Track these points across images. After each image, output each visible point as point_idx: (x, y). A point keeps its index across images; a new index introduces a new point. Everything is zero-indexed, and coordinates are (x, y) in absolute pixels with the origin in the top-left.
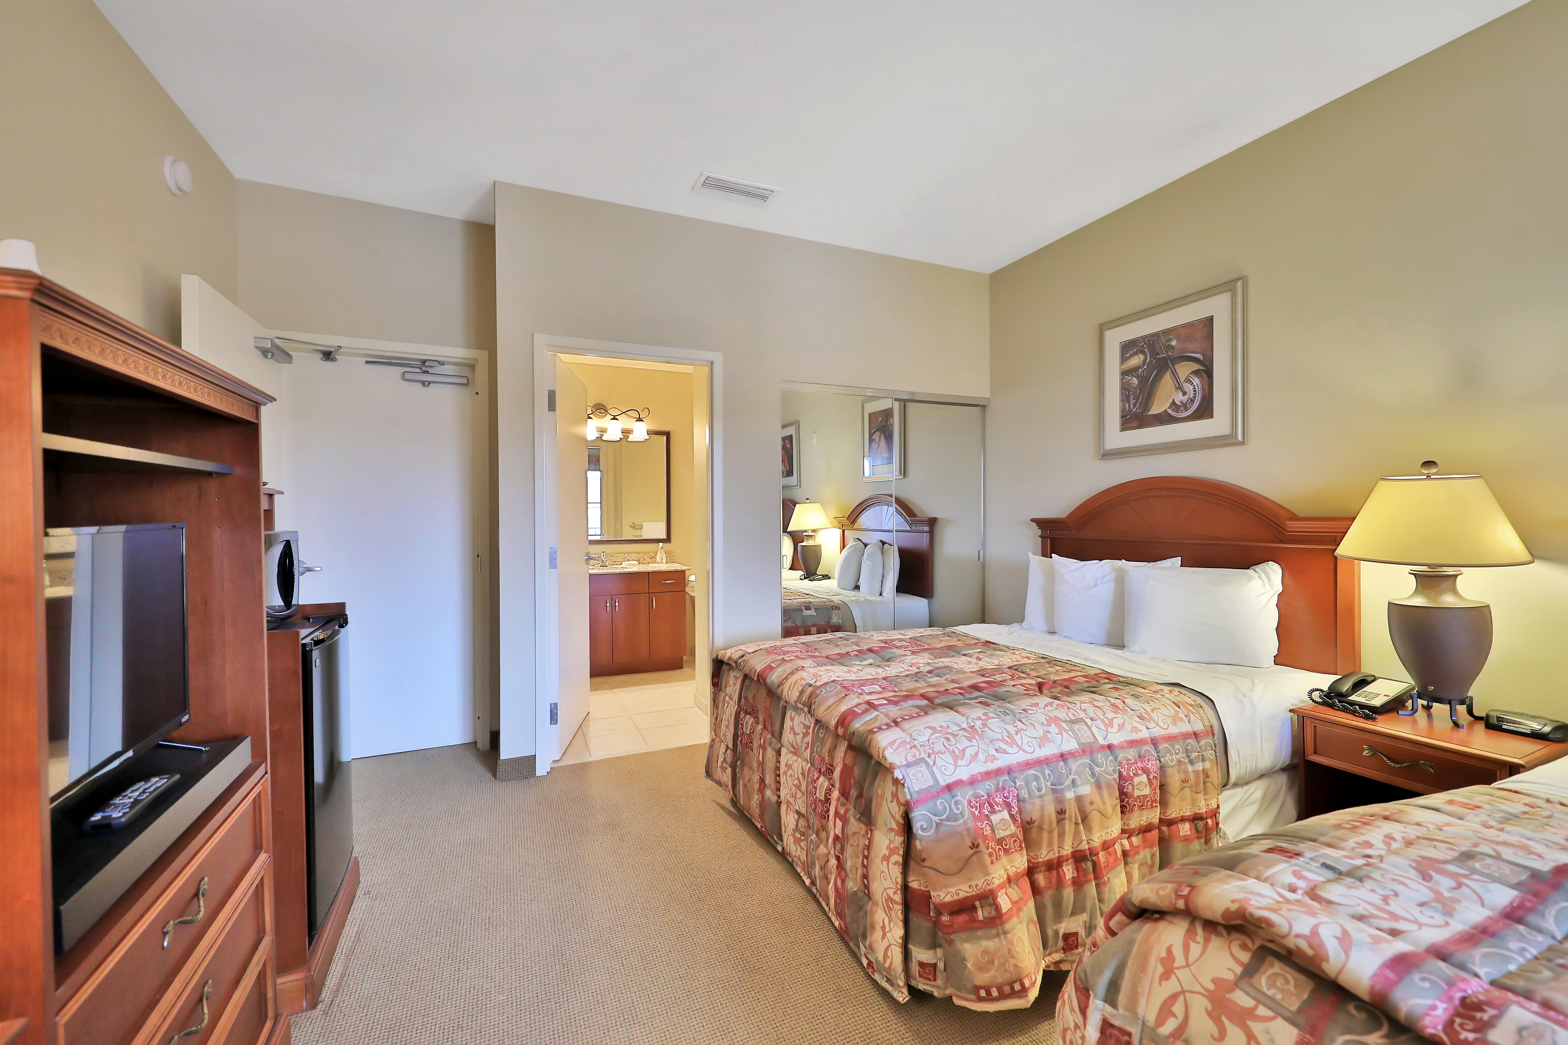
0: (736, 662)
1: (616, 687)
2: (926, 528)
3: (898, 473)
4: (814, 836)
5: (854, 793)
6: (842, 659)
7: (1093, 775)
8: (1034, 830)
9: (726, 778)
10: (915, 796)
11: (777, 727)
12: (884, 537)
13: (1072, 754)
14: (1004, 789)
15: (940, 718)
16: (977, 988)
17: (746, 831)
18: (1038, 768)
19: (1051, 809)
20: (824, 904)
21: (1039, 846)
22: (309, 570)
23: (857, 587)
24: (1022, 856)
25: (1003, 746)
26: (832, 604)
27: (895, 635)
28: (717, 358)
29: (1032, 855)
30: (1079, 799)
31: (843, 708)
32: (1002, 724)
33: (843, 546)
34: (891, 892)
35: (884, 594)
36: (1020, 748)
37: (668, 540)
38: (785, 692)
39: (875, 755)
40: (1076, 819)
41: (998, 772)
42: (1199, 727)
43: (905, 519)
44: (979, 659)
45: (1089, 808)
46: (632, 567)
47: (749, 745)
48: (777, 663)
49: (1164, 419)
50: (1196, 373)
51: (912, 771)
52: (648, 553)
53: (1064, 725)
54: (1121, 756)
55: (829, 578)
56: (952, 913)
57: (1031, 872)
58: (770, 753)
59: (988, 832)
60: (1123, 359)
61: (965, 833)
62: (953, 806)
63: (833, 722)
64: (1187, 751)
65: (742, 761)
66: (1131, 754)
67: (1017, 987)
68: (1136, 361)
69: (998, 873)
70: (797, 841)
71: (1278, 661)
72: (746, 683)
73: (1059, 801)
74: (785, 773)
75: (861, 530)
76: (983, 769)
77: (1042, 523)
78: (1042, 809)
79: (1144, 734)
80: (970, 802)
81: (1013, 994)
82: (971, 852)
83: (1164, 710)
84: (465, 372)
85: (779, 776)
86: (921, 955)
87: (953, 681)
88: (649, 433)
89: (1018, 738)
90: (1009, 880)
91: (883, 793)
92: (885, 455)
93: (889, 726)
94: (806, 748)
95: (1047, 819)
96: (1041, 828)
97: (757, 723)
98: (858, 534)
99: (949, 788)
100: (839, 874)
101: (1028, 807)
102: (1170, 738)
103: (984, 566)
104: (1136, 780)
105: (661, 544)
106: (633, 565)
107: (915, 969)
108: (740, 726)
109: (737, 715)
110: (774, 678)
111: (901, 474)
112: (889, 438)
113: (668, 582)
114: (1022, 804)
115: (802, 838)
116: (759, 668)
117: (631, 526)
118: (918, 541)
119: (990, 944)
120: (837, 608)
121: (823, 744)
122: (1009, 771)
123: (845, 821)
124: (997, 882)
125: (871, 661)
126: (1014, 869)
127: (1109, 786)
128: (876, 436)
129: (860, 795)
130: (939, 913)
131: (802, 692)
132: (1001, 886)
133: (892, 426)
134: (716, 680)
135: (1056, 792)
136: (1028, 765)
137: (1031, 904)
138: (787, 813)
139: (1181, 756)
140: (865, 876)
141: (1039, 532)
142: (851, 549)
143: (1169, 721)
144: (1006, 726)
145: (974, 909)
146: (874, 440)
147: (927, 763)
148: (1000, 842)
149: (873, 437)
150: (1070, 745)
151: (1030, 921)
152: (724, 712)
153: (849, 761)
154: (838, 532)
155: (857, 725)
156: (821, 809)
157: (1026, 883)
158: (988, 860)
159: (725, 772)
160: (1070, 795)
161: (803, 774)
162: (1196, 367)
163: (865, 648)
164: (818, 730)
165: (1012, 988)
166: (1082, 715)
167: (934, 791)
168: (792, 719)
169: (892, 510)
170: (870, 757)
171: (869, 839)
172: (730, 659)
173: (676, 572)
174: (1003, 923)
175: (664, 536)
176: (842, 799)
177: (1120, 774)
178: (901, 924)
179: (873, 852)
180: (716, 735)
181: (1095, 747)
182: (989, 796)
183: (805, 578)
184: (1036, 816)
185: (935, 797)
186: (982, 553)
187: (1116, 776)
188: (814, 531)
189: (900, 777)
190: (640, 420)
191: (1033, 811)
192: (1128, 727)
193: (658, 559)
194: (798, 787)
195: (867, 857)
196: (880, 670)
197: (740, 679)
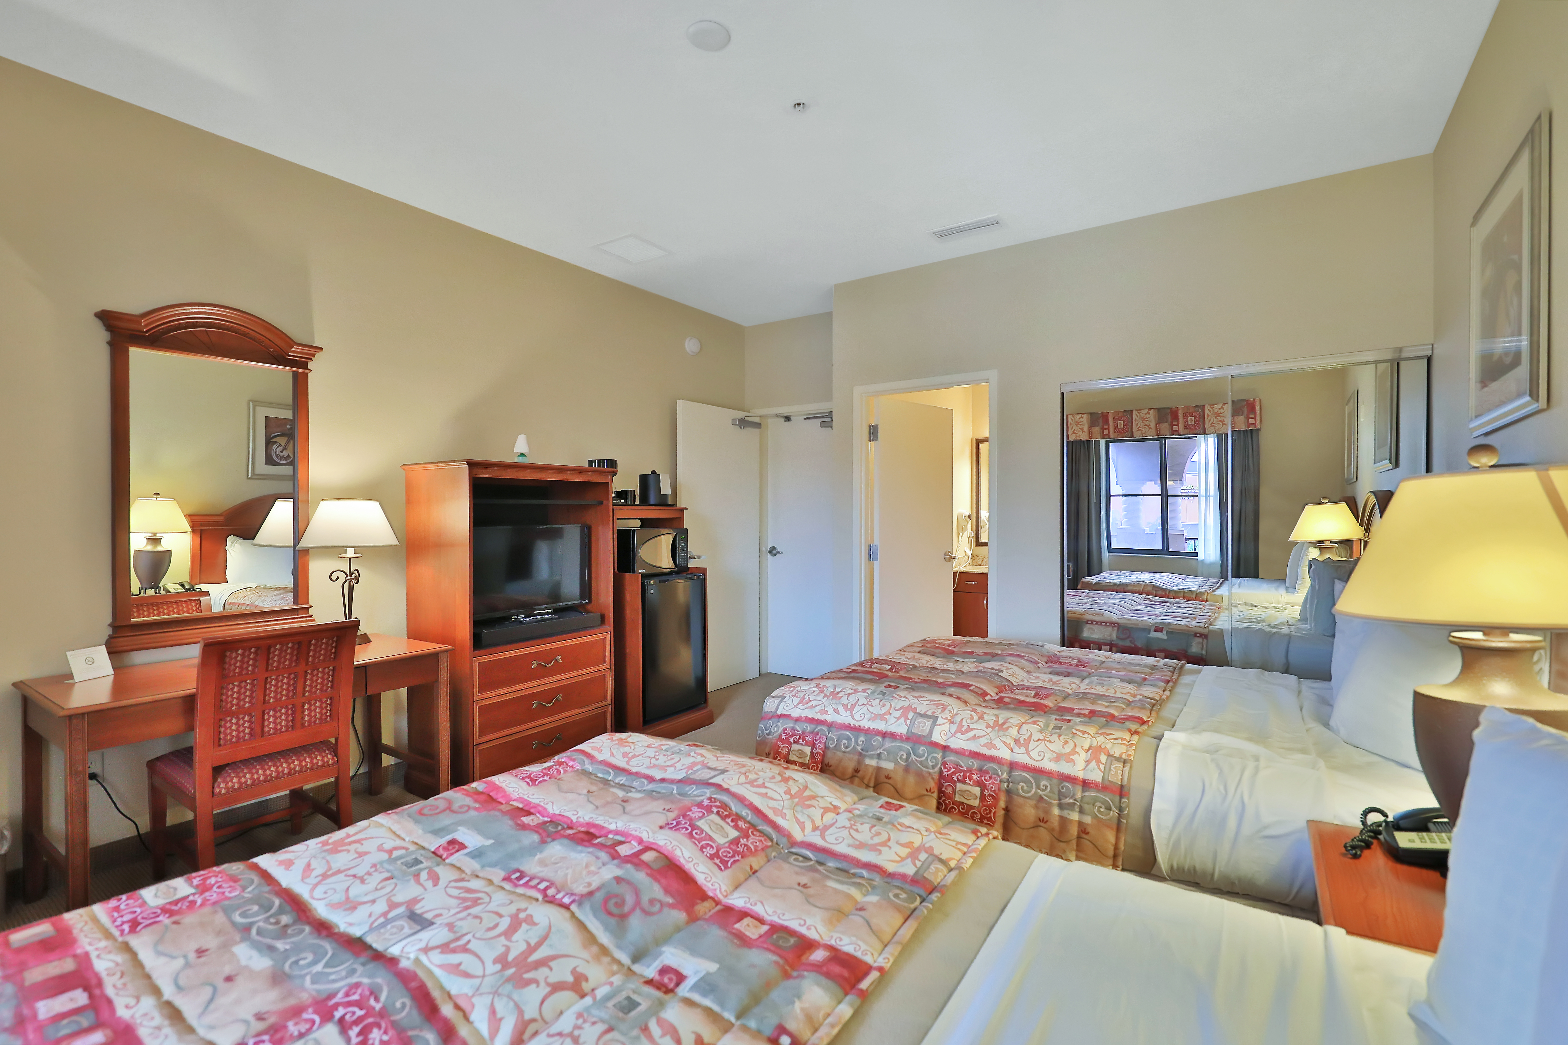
22: (779, 553)
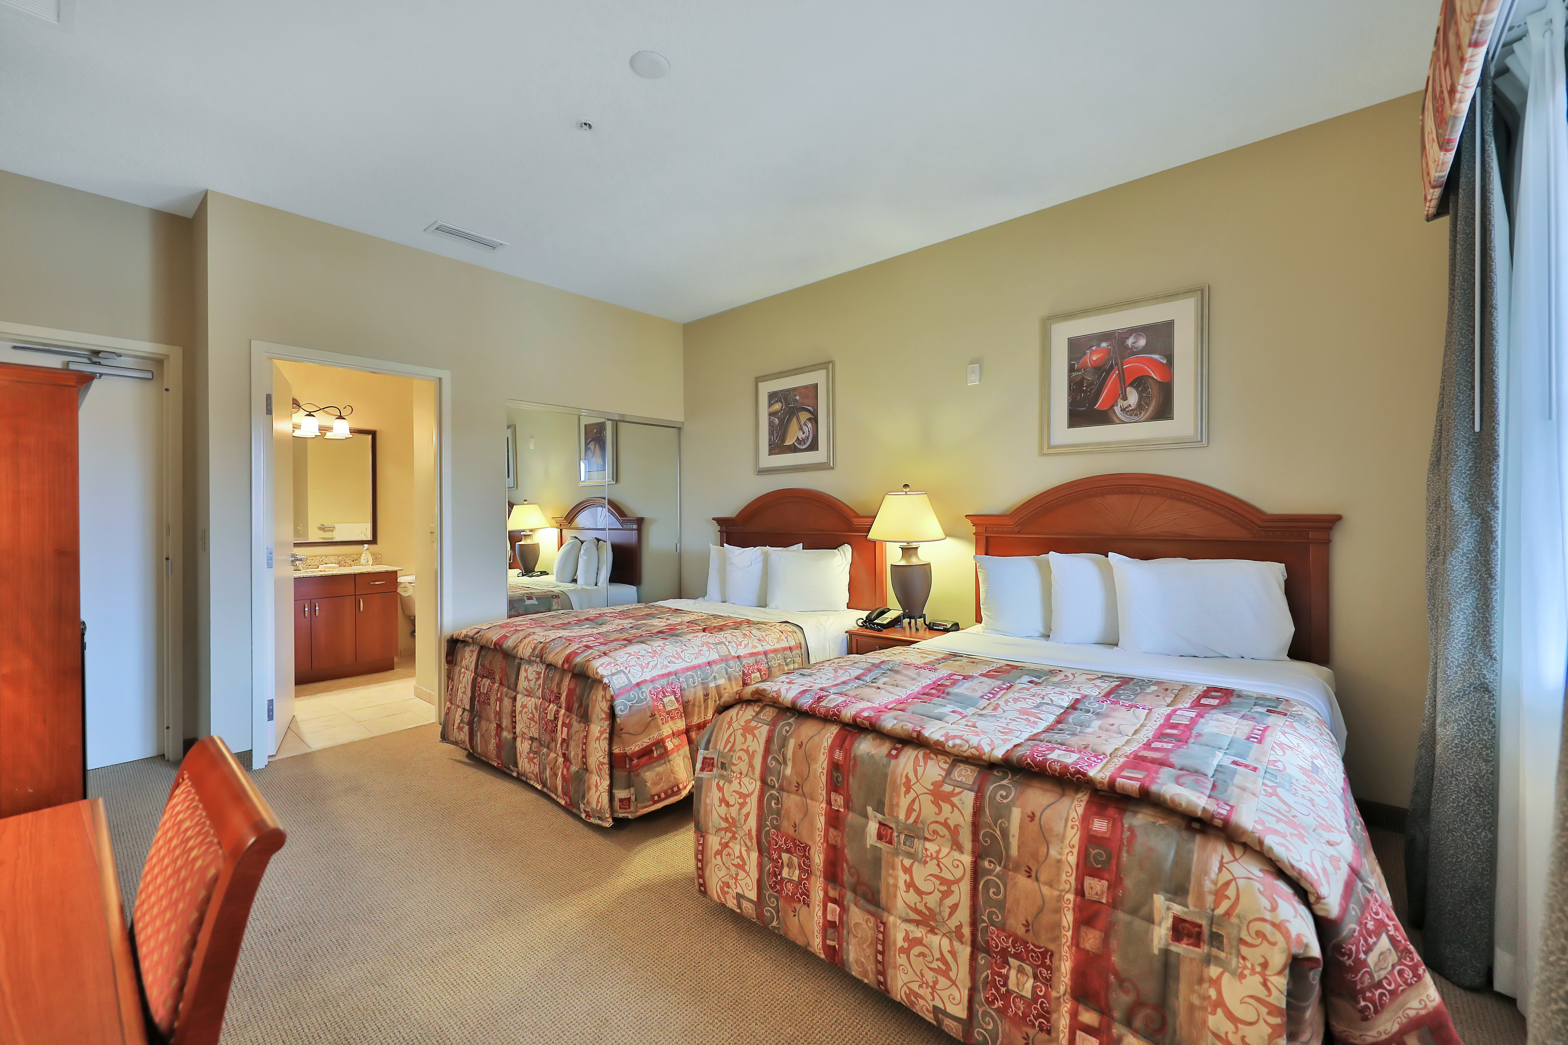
0: (472, 638)
1: (319, 693)
2: (635, 527)
3: (611, 479)
4: (545, 749)
5: (576, 705)
6: (564, 626)
7: (727, 673)
8: (690, 707)
9: (464, 736)
10: (617, 692)
11: (513, 680)
12: (599, 535)
13: (714, 662)
14: (672, 683)
15: (633, 648)
16: (653, 796)
17: (483, 771)
18: (694, 671)
19: (700, 694)
20: (553, 796)
21: (693, 715)
23: (575, 581)
24: (682, 721)
25: (673, 659)
26: (552, 593)
27: (607, 610)
28: (446, 375)
29: (689, 721)
30: (717, 687)
31: (568, 651)
32: (674, 648)
33: (561, 544)
34: (601, 759)
35: (599, 584)
36: (684, 660)
37: (374, 541)
38: (520, 652)
39: (591, 675)
40: (715, 698)
41: (669, 674)
42: (792, 643)
43: (618, 520)
44: (668, 619)
45: (723, 691)
46: (332, 569)
47: (486, 702)
48: (511, 633)
49: (793, 449)
50: (809, 419)
51: (615, 677)
52: (350, 555)
53: (711, 646)
54: (745, 661)
55: (548, 574)
56: (639, 758)
57: (687, 731)
58: (507, 702)
59: (661, 707)
60: (770, 405)
61: (647, 709)
62: (640, 695)
63: (560, 662)
64: (785, 658)
65: (480, 717)
66: (751, 661)
67: (675, 789)
68: (777, 407)
69: (666, 730)
70: (531, 760)
71: (850, 606)
72: (483, 653)
73: (706, 688)
74: (521, 712)
75: (577, 529)
76: (660, 673)
77: (720, 521)
78: (695, 693)
79: (760, 649)
80: (650, 691)
81: (674, 794)
82: (651, 719)
83: (773, 635)
84: (149, 366)
85: (515, 717)
86: (620, 794)
87: (646, 631)
88: (352, 431)
89: (682, 655)
90: (673, 734)
91: (596, 698)
92: (600, 461)
93: (600, 656)
94: (538, 689)
95: (697, 699)
96: (694, 705)
97: (493, 683)
98: (574, 533)
99: (638, 684)
100: (565, 766)
101: (686, 693)
102: (775, 651)
103: (680, 555)
104: (753, 675)
105: (366, 546)
106: (333, 568)
107: (617, 804)
108: (477, 688)
109: (474, 680)
110: (509, 643)
111: (613, 479)
112: (603, 447)
113: (376, 583)
114: (683, 692)
115: (535, 756)
116: (495, 639)
117: (320, 529)
118: (628, 537)
119: (660, 769)
120: (557, 597)
121: (552, 680)
122: (676, 673)
123: (569, 726)
124: (665, 734)
125: (588, 626)
126: (677, 728)
127: (736, 679)
128: (592, 446)
129: (580, 706)
130: (631, 760)
131: (534, 649)
132: (668, 737)
133: (605, 437)
134: (450, 658)
135: (705, 685)
136: (688, 669)
137: (687, 748)
138: (522, 743)
139: (781, 661)
140: (584, 757)
141: (719, 528)
142: (569, 546)
143: (775, 641)
144: (676, 649)
145: (652, 752)
146: (589, 448)
147: (624, 673)
148: (668, 713)
149: (589, 446)
150: (715, 657)
151: (685, 756)
152: (460, 682)
153: (572, 686)
154: (556, 532)
155: (578, 659)
156: (550, 727)
157: (684, 737)
158: (661, 722)
159: (462, 731)
160: (712, 685)
161: (536, 708)
162: (810, 416)
163: (583, 618)
164: (548, 673)
165: (673, 791)
166: (724, 640)
167: (628, 687)
168: (526, 671)
169: (605, 510)
170: (588, 677)
171: (587, 731)
172: (466, 636)
173: (387, 572)
174: (668, 756)
175: (369, 537)
176: (567, 713)
177: (743, 672)
178: (608, 777)
179: (589, 738)
180: (452, 704)
181: (729, 657)
182: (663, 688)
183: (523, 575)
184: (691, 698)
185: (628, 691)
186: (678, 545)
187: (741, 673)
188: (531, 531)
189: (607, 682)
190: (341, 417)
191: (689, 695)
192: (750, 645)
193: (363, 561)
194: (532, 719)
195: (585, 744)
196: (595, 630)
197: (476, 651)
